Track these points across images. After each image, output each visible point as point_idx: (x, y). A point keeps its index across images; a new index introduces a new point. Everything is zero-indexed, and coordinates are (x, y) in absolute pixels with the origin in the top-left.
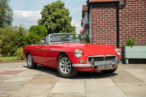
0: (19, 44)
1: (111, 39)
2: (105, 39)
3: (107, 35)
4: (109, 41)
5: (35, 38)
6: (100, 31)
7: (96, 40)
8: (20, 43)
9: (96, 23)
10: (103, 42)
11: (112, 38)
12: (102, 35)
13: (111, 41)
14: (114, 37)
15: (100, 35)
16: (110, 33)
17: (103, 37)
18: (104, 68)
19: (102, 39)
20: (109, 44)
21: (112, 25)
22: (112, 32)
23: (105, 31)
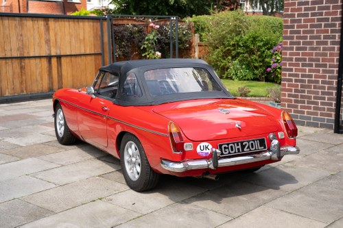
0: (234, 53)
1: (325, 66)
2: (311, 65)
3: (317, 54)
4: (319, 71)
5: (262, 41)
6: (299, 43)
7: (290, 65)
8: (234, 50)
9: (291, 23)
10: (305, 71)
11: (328, 63)
12: (303, 54)
13: (324, 71)
14: (333, 60)
15: (298, 54)
16: (324, 49)
17: (305, 60)
19: (303, 65)
20: (320, 77)
21: (330, 29)
22: (329, 45)
23: (311, 43)
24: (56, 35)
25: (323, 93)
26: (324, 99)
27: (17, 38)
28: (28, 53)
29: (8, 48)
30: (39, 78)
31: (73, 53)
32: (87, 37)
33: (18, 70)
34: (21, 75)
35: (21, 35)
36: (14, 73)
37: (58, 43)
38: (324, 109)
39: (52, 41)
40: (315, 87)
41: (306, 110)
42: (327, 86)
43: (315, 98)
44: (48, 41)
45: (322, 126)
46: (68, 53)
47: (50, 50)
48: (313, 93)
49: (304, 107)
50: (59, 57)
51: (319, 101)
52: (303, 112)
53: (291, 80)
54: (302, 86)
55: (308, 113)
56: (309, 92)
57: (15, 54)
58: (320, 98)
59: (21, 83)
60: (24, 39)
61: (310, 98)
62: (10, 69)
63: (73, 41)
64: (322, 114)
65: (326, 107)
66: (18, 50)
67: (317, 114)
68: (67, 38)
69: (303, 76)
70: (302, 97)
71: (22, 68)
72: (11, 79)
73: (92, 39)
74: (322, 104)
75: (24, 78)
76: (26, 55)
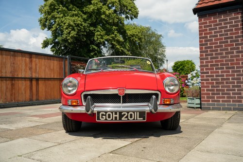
1: (233, 68)
2: (223, 68)
3: (226, 61)
4: (229, 72)
6: (212, 55)
7: (206, 69)
9: (205, 42)
10: (218, 72)
11: (235, 66)
12: (216, 61)
13: (233, 71)
14: (239, 64)
15: (212, 62)
16: (232, 57)
17: (218, 65)
18: (116, 118)
19: (216, 69)
20: (230, 76)
21: (234, 43)
22: (235, 54)
23: (221, 54)
24: (36, 65)
25: (233, 86)
26: (235, 90)
27: (11, 65)
28: (17, 75)
29: (4, 71)
30: (23, 92)
31: (47, 77)
32: (55, 68)
33: (9, 86)
34: (12, 89)
35: (14, 63)
36: (7, 88)
37: (38, 70)
38: (235, 97)
39: (33, 69)
40: (227, 83)
41: (221, 99)
42: (236, 81)
43: (227, 90)
44: (31, 69)
45: (234, 109)
46: (43, 77)
47: (32, 74)
48: (226, 87)
49: (220, 97)
50: (37, 79)
51: (231, 92)
52: (219, 101)
53: (208, 80)
54: (217, 83)
55: (223, 101)
56: (222, 87)
57: (9, 75)
58: (231, 90)
59: (11, 95)
60: (15, 66)
61: (224, 90)
62: (4, 85)
63: (47, 70)
64: (233, 101)
65: (236, 96)
66: (11, 72)
67: (230, 101)
68: (43, 68)
69: (217, 76)
70: (217, 90)
71: (13, 85)
72: (5, 92)
73: (58, 69)
74: (233, 94)
75: (13, 91)
76: (16, 76)
